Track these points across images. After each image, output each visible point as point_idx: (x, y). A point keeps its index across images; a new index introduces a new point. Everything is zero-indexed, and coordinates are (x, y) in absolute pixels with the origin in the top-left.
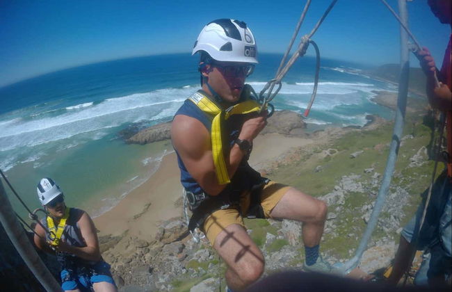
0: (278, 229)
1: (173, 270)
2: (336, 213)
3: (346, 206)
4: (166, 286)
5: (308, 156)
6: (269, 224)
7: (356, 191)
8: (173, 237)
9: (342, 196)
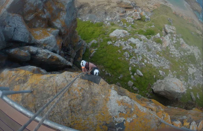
0: (163, 36)
1: (115, 18)
2: (184, 54)
3: (189, 56)
4: (108, 22)
5: (194, 26)
6: (162, 31)
7: (196, 57)
8: (124, 6)
9: (191, 52)
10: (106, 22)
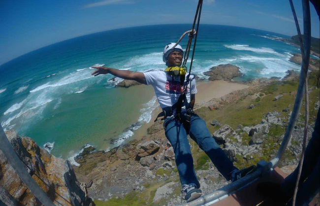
1: (146, 176)
2: (262, 139)
3: (269, 134)
4: (140, 187)
5: (244, 97)
7: (277, 124)
9: (268, 127)
10: (138, 187)
